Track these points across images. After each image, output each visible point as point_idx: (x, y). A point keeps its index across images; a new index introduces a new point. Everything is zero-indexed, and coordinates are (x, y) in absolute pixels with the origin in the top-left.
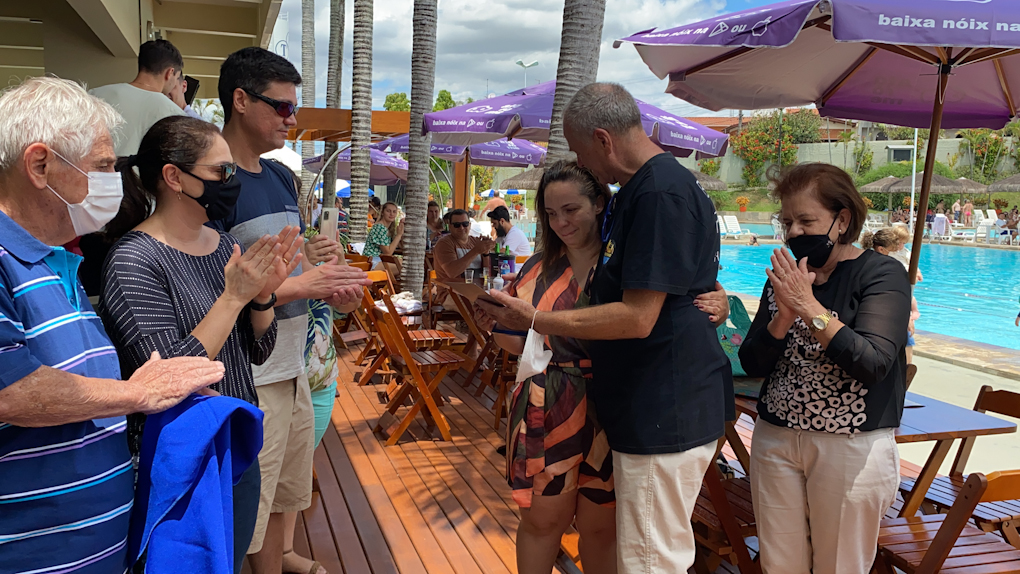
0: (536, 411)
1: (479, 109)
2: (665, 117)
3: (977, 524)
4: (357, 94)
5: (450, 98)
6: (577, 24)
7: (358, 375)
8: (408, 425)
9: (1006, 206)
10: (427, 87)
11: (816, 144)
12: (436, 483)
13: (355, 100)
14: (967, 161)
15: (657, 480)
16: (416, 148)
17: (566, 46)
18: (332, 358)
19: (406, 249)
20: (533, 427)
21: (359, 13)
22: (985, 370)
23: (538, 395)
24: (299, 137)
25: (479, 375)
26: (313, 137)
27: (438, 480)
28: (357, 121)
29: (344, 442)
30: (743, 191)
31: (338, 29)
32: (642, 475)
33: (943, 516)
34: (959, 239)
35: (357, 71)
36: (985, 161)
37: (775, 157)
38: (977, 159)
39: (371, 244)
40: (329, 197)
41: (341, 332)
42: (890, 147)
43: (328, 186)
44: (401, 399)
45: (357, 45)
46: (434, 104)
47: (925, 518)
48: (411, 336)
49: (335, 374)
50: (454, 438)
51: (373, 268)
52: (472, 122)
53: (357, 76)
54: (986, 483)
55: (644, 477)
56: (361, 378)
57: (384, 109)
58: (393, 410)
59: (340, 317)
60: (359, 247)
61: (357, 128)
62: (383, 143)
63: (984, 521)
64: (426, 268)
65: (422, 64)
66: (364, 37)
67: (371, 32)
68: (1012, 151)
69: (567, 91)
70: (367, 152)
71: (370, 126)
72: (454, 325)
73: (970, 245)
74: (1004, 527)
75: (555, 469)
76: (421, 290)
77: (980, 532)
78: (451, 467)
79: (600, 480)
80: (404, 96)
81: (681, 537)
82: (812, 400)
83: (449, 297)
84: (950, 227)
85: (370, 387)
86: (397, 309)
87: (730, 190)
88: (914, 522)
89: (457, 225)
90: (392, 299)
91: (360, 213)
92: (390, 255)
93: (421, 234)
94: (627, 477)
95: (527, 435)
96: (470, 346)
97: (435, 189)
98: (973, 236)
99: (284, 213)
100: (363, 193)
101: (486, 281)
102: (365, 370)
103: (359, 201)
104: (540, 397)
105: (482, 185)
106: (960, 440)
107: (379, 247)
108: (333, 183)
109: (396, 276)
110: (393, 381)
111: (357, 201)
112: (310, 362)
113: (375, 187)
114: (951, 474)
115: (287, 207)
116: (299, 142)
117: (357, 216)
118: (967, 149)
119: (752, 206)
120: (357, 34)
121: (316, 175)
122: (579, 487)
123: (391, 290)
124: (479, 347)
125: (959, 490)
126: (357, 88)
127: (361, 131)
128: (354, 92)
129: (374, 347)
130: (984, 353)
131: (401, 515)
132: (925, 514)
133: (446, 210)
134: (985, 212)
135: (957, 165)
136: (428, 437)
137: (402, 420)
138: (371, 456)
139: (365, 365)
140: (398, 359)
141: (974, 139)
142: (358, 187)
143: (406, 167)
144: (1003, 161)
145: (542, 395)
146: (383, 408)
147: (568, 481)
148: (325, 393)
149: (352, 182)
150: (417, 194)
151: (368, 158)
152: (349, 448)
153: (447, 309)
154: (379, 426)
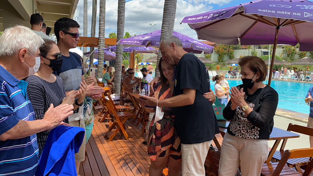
0: (158, 131)
1: (138, 38)
2: (194, 41)
3: (288, 165)
4: (100, 33)
5: (129, 35)
6: (168, 13)
7: (100, 119)
8: (115, 135)
9: (297, 69)
10: (122, 31)
11: (240, 50)
12: (124, 153)
13: (100, 35)
14: (285, 55)
15: (194, 152)
16: (118, 50)
17: (164, 19)
18: (92, 114)
19: (115, 81)
20: (157, 136)
21: (101, 8)
22: (291, 118)
23: (159, 126)
24: (82, 46)
25: (137, 119)
26: (87, 46)
27: (124, 152)
28: (100, 41)
29: (95, 140)
30: (218, 64)
31: (95, 13)
32: (189, 150)
33: (278, 163)
34: (283, 79)
35: (100, 26)
36: (290, 55)
37: (228, 54)
38: (288, 55)
39: (105, 79)
40: (91, 64)
41: (95, 106)
42: (262, 51)
43: (91, 61)
44: (113, 127)
45: (100, 18)
46: (124, 36)
47: (272, 164)
48: (116, 107)
49: (93, 120)
50: (129, 139)
51: (105, 86)
52: (136, 42)
53: (100, 28)
54: (290, 153)
55: (190, 151)
56: (101, 120)
57: (109, 38)
58: (110, 130)
59: (95, 102)
60: (101, 80)
61: (100, 43)
62: (108, 48)
63: (290, 164)
64: (121, 86)
65: (120, 24)
66: (102, 16)
67: (105, 14)
68: (298, 53)
69: (165, 33)
70: (103, 51)
71: (104, 43)
72: (130, 104)
73: (286, 81)
74: (296, 166)
75: (163, 149)
76: (120, 93)
77: (289, 168)
78: (128, 148)
79: (176, 152)
80: (115, 34)
81: (201, 170)
82: (243, 130)
83: (128, 95)
84: (280, 75)
85: (103, 123)
86: (112, 99)
87: (214, 63)
88: (269, 165)
89: (131, 73)
90: (110, 96)
91: (101, 69)
92: (110, 82)
93: (120, 76)
94: (185, 151)
95: (155, 139)
96: (134, 110)
97: (124, 62)
98: (287, 78)
99: (76, 69)
100: (102, 63)
101: (139, 91)
102: (102, 118)
103: (101, 65)
104: (159, 127)
105: (139, 61)
106: (283, 140)
107: (107, 80)
108: (93, 60)
109: (112, 89)
110: (111, 121)
111: (100, 65)
112: (86, 115)
113: (106, 61)
114: (280, 150)
115: (78, 67)
116: (82, 48)
117: (100, 70)
118: (285, 52)
119: (221, 68)
120: (100, 15)
121: (87, 57)
122: (170, 154)
123: (110, 93)
124: (137, 111)
125: (282, 155)
126: (100, 31)
127: (101, 44)
128: (99, 32)
129: (105, 111)
130: (290, 113)
131: (112, 163)
132: (272, 162)
133: (127, 69)
134: (290, 71)
135: (282, 56)
136: (121, 139)
137: (113, 133)
138: (103, 144)
139: (102, 116)
140: (112, 114)
141: (287, 49)
142: (100, 61)
143: (115, 56)
144: (296, 55)
145: (160, 126)
146: (107, 130)
147: (167, 153)
148: (90, 125)
149: (99, 60)
150: (119, 64)
151: (103, 52)
152: (97, 142)
153: (127, 99)
154: (106, 135)
